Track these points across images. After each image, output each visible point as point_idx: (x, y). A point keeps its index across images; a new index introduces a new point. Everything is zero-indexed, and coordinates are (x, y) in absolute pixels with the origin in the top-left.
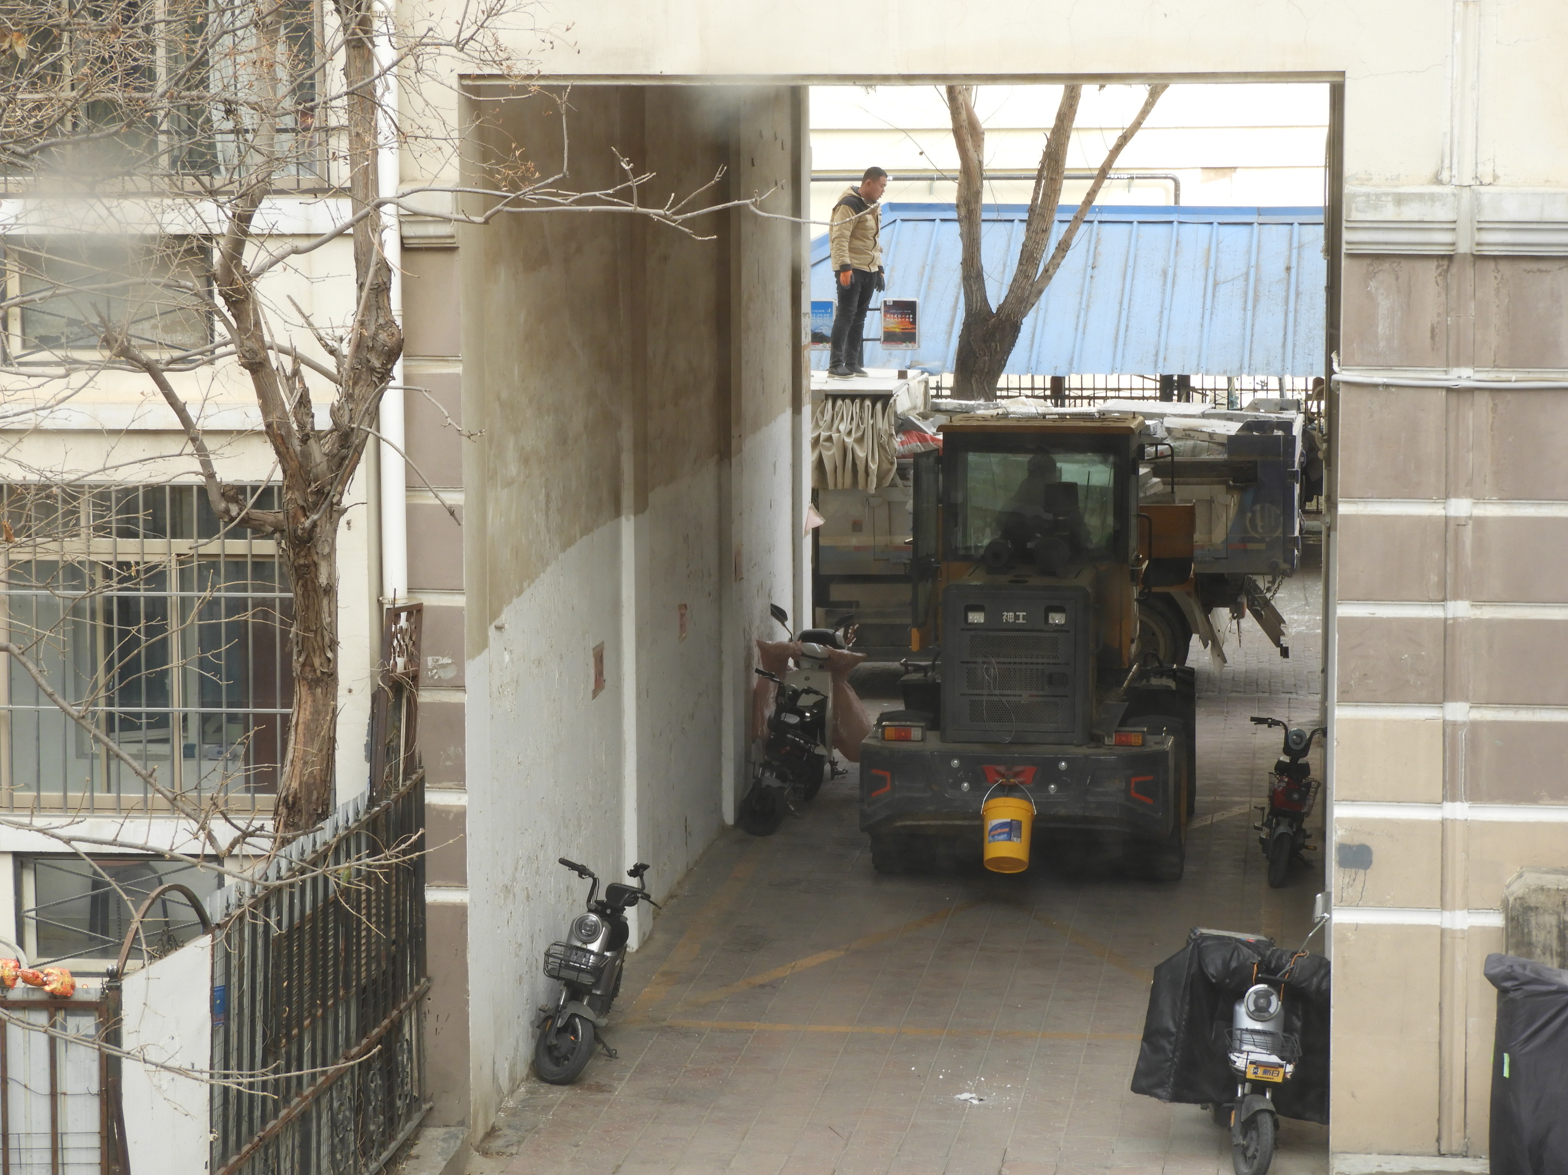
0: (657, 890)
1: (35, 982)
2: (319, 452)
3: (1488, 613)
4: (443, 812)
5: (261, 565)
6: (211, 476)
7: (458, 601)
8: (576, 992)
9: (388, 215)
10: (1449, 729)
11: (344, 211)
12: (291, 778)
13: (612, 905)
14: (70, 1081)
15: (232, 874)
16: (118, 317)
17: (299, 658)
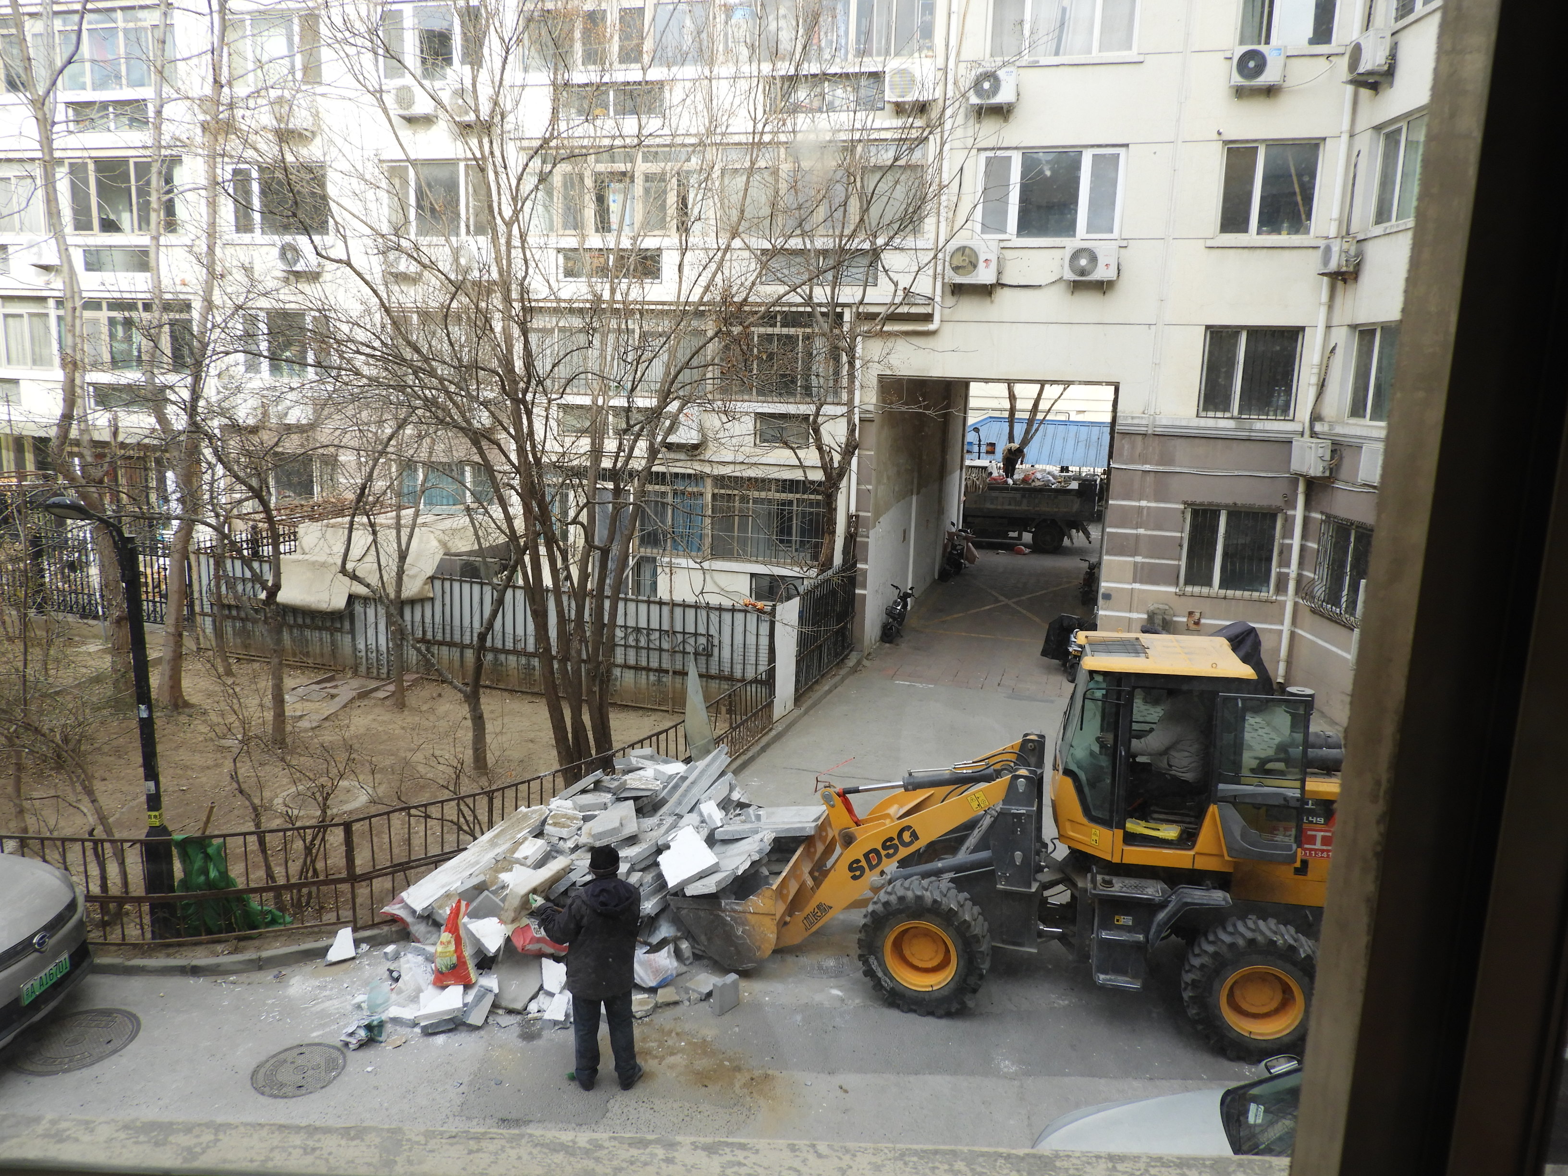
0: (916, 593)
1: (754, 606)
2: (834, 473)
3: (1149, 533)
4: (862, 569)
5: (818, 504)
6: (806, 477)
7: (869, 514)
8: (893, 619)
9: (856, 410)
10: (1136, 564)
11: (844, 409)
12: (822, 558)
13: (904, 597)
14: (761, 632)
15: (806, 582)
16: (785, 435)
17: (826, 527)
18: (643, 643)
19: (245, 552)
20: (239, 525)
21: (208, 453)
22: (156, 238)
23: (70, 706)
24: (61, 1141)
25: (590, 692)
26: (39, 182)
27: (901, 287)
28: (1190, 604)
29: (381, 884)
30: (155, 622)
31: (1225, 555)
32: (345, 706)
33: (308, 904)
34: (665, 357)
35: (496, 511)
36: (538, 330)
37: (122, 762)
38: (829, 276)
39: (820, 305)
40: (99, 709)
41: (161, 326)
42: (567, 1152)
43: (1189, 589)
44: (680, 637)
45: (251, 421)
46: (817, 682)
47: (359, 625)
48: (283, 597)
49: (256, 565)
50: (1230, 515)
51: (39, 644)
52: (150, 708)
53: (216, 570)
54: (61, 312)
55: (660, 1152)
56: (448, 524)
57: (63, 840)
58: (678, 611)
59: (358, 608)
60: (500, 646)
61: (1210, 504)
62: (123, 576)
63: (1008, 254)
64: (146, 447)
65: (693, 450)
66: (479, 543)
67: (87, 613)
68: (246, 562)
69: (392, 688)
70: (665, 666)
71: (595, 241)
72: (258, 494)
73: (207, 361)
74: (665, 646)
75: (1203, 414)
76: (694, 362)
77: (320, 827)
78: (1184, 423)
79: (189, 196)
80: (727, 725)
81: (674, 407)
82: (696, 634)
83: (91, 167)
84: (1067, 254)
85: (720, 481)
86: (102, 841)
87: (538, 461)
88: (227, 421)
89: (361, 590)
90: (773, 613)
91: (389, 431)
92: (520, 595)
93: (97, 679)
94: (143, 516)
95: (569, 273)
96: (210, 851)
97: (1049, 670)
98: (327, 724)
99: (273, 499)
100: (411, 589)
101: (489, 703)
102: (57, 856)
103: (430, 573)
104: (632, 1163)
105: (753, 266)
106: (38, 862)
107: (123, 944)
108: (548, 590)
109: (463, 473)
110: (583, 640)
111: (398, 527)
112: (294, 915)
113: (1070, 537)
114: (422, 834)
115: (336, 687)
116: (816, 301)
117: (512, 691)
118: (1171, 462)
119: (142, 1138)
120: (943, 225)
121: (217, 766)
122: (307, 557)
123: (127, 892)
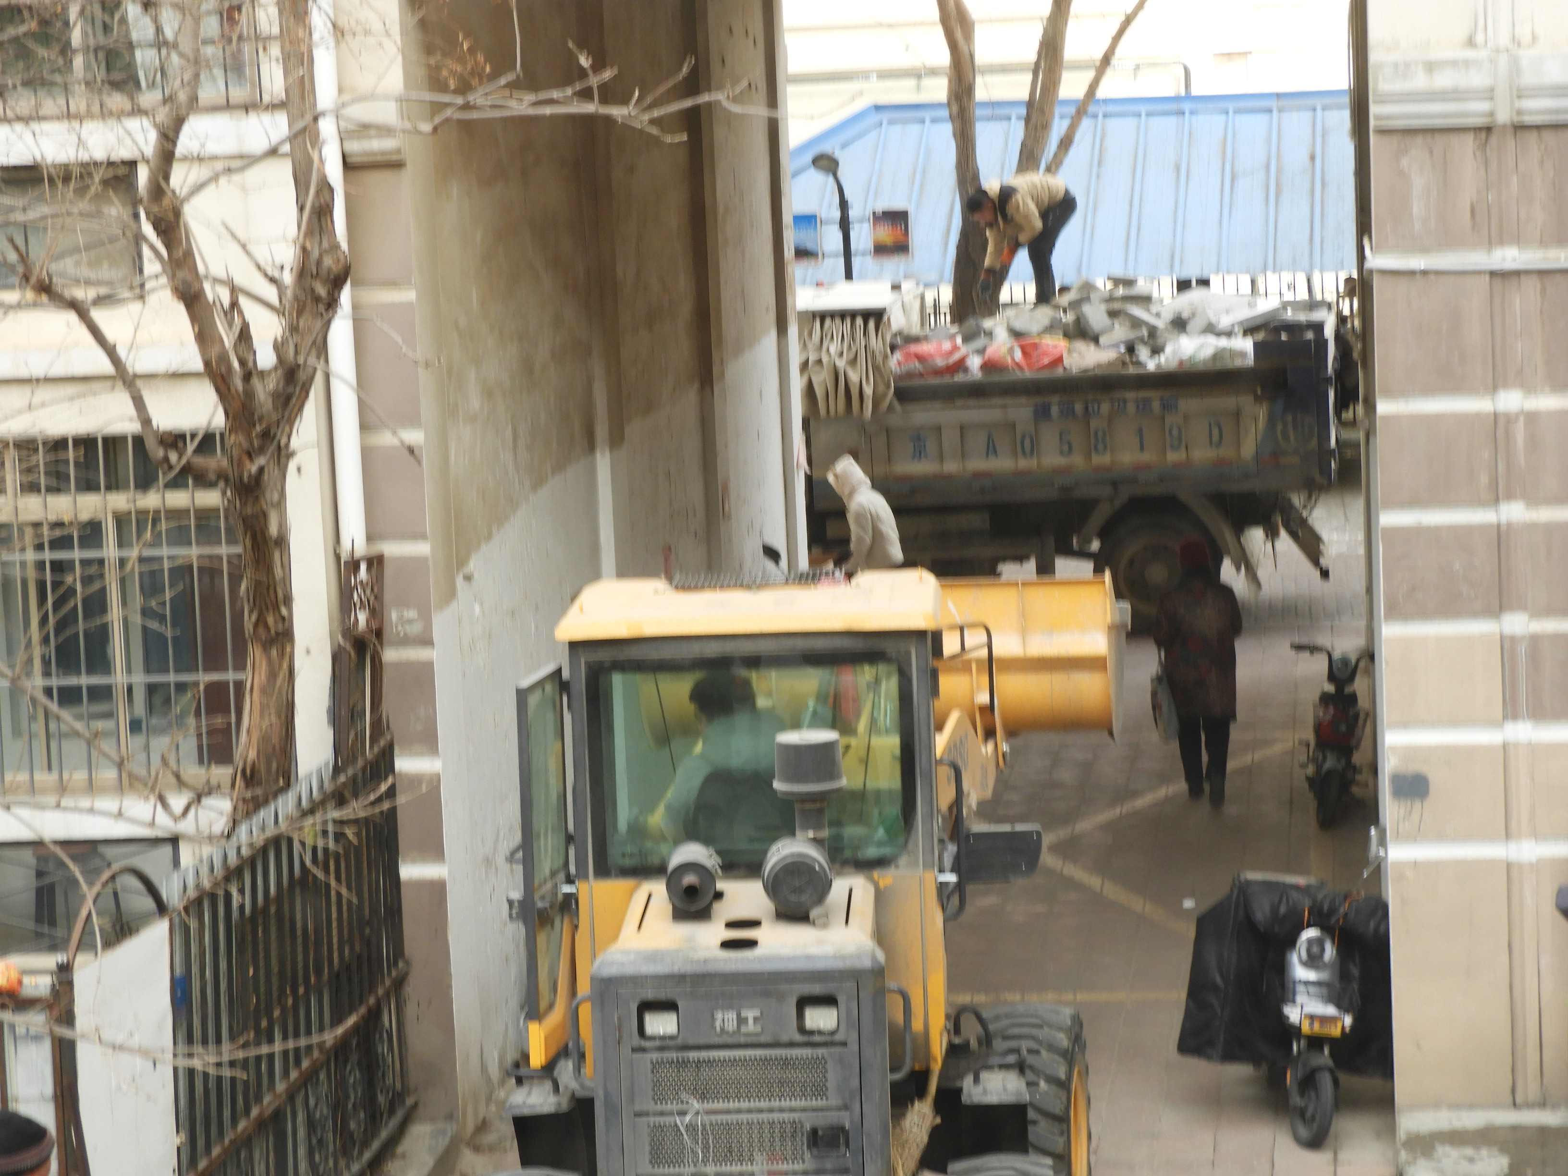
2: (263, 391)
3: (1545, 514)
4: (416, 780)
5: (205, 516)
6: (146, 421)
7: (422, 549)
9: (327, 128)
10: (1506, 643)
11: (279, 126)
12: (247, 748)
15: (187, 856)
16: (37, 252)
17: (249, 621)
90: (59, 1003)
113: (1244, 561)
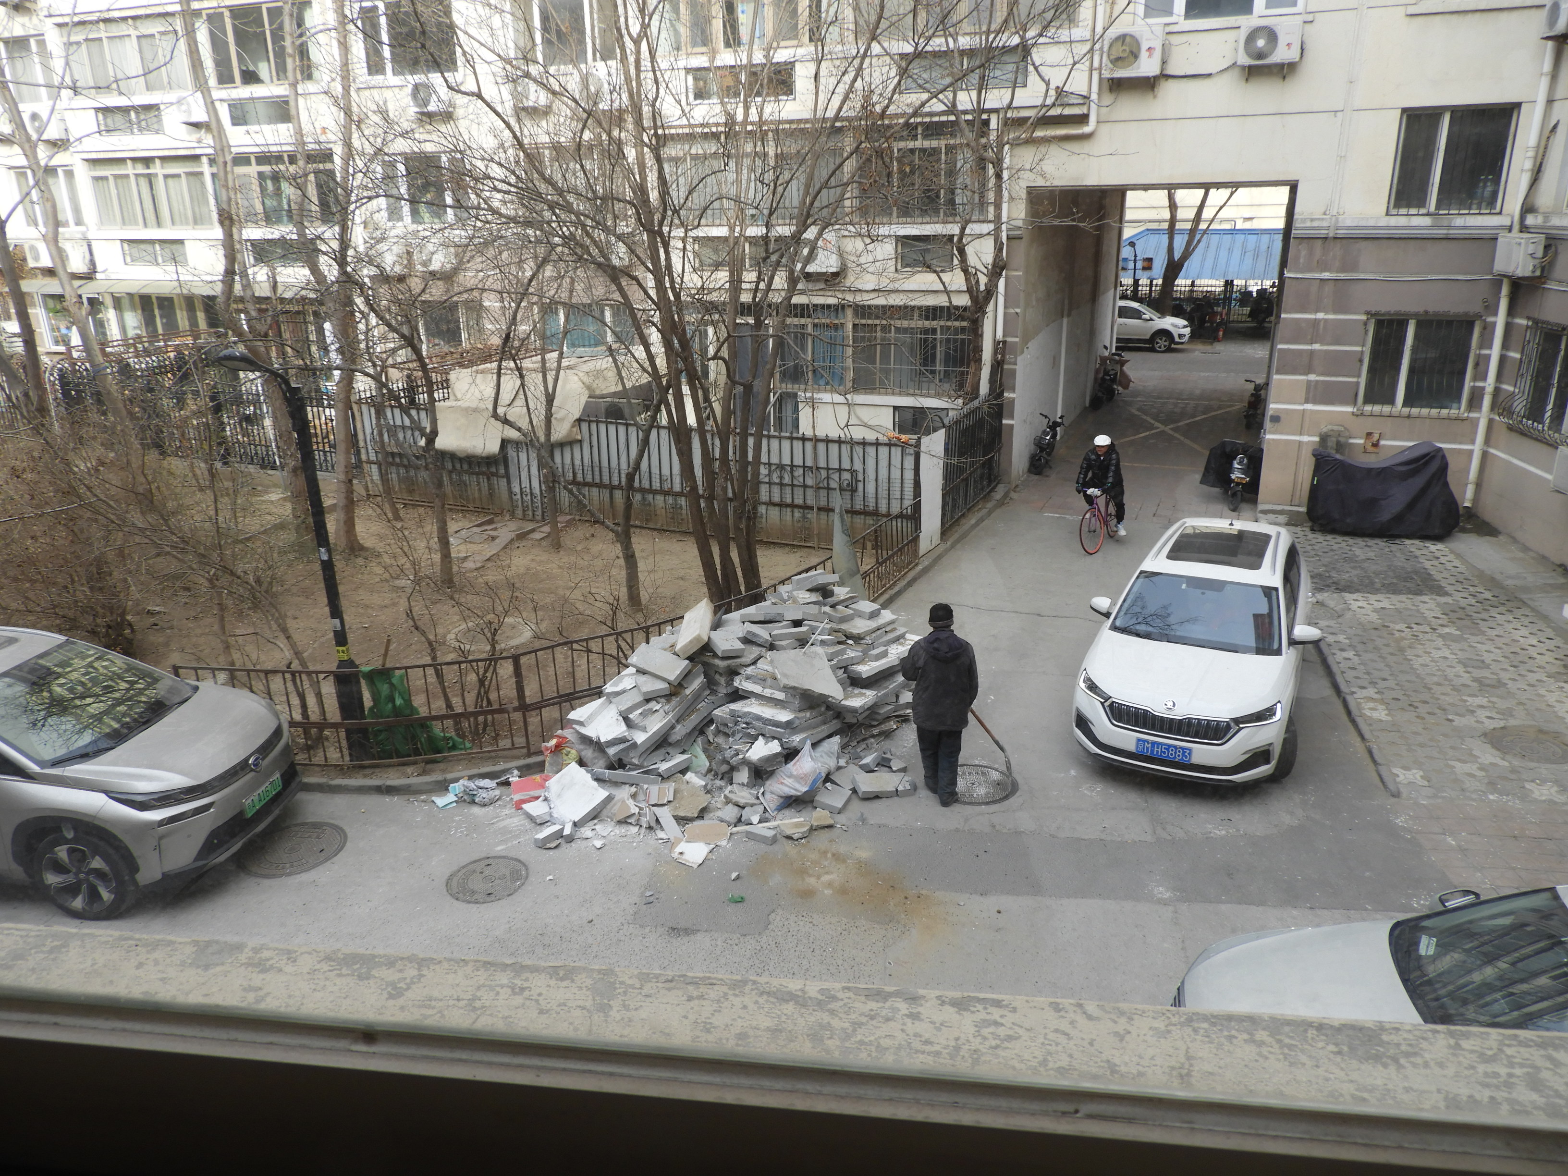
0: (1067, 422)
1: (898, 439)
2: (981, 296)
3: (1325, 348)
4: (1009, 399)
5: (963, 329)
6: (951, 303)
7: (1017, 340)
8: (1042, 449)
9: (1004, 227)
10: (1308, 382)
11: (991, 226)
12: (968, 387)
13: (1054, 426)
14: (906, 465)
15: (951, 413)
16: (928, 257)
17: (972, 355)
18: (787, 480)
19: (403, 400)
20: (394, 373)
21: (359, 301)
22: (294, 85)
23: (260, 551)
24: (264, 971)
25: (737, 529)
26: (180, 33)
27: (1053, 86)
28: (1368, 425)
29: (550, 713)
30: (327, 470)
31: (1412, 371)
32: (505, 547)
33: (484, 729)
34: (803, 179)
35: (639, 351)
36: (671, 159)
37: (310, 601)
38: (974, 78)
39: (965, 112)
40: (285, 552)
41: (306, 175)
42: (797, 1003)
43: (1368, 408)
44: (824, 473)
45: (398, 269)
46: (963, 515)
47: (513, 469)
48: (440, 443)
49: (413, 412)
50: (1419, 325)
51: (228, 495)
52: (329, 551)
53: (378, 418)
54: (214, 170)
55: (903, 1007)
56: (590, 366)
57: (267, 673)
58: (821, 447)
59: (511, 453)
60: (647, 486)
61: (1397, 313)
62: (294, 425)
63: (1174, 39)
64: (304, 298)
65: (832, 279)
66: (623, 384)
67: (266, 464)
68: (405, 410)
69: (547, 529)
70: (809, 502)
71: (726, 58)
72: (411, 342)
73: (352, 207)
74: (809, 482)
75: (1394, 212)
76: (833, 182)
77: (491, 660)
78: (1372, 223)
79: (321, 37)
80: (873, 560)
81: (811, 233)
82: (840, 470)
83: (227, 14)
84: (1243, 34)
85: (862, 310)
86: (300, 673)
87: (677, 296)
88: (374, 269)
89: (513, 434)
90: (918, 445)
91: (529, 274)
92: (664, 434)
93: (281, 526)
94: (306, 368)
95: (700, 95)
96: (394, 681)
97: (1210, 499)
98: (489, 565)
99: (424, 347)
100: (560, 431)
101: (640, 543)
102: (261, 687)
103: (577, 416)
104: (872, 1018)
105: (893, 73)
106: (246, 692)
107: (326, 766)
108: (691, 429)
109: (602, 312)
110: (729, 477)
111: (544, 371)
112: (473, 741)
114: (585, 667)
115: (495, 529)
116: (960, 107)
117: (661, 530)
118: (1354, 268)
119: (345, 971)
120: (1100, 10)
121: (394, 604)
122: (459, 403)
123: (325, 719)
